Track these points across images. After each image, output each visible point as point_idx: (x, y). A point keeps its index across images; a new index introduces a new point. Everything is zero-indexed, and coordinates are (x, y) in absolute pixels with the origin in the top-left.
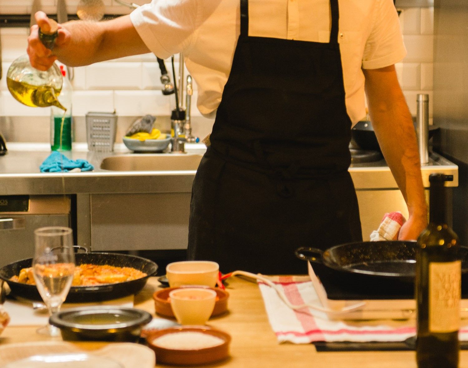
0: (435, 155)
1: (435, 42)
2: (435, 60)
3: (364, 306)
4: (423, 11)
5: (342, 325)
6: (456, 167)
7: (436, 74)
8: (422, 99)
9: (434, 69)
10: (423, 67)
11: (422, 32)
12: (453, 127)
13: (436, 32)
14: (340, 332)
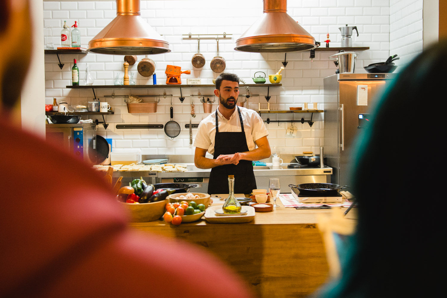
0: (326, 166)
1: (325, 131)
2: (324, 137)
3: (308, 199)
4: (320, 122)
5: (302, 204)
6: (332, 169)
7: (325, 141)
8: (321, 148)
9: (324, 140)
10: (321, 139)
11: (320, 128)
12: (331, 157)
13: (325, 129)
14: (302, 205)
